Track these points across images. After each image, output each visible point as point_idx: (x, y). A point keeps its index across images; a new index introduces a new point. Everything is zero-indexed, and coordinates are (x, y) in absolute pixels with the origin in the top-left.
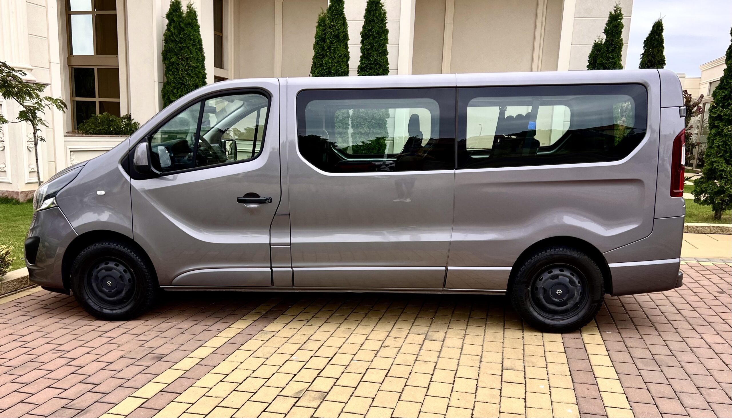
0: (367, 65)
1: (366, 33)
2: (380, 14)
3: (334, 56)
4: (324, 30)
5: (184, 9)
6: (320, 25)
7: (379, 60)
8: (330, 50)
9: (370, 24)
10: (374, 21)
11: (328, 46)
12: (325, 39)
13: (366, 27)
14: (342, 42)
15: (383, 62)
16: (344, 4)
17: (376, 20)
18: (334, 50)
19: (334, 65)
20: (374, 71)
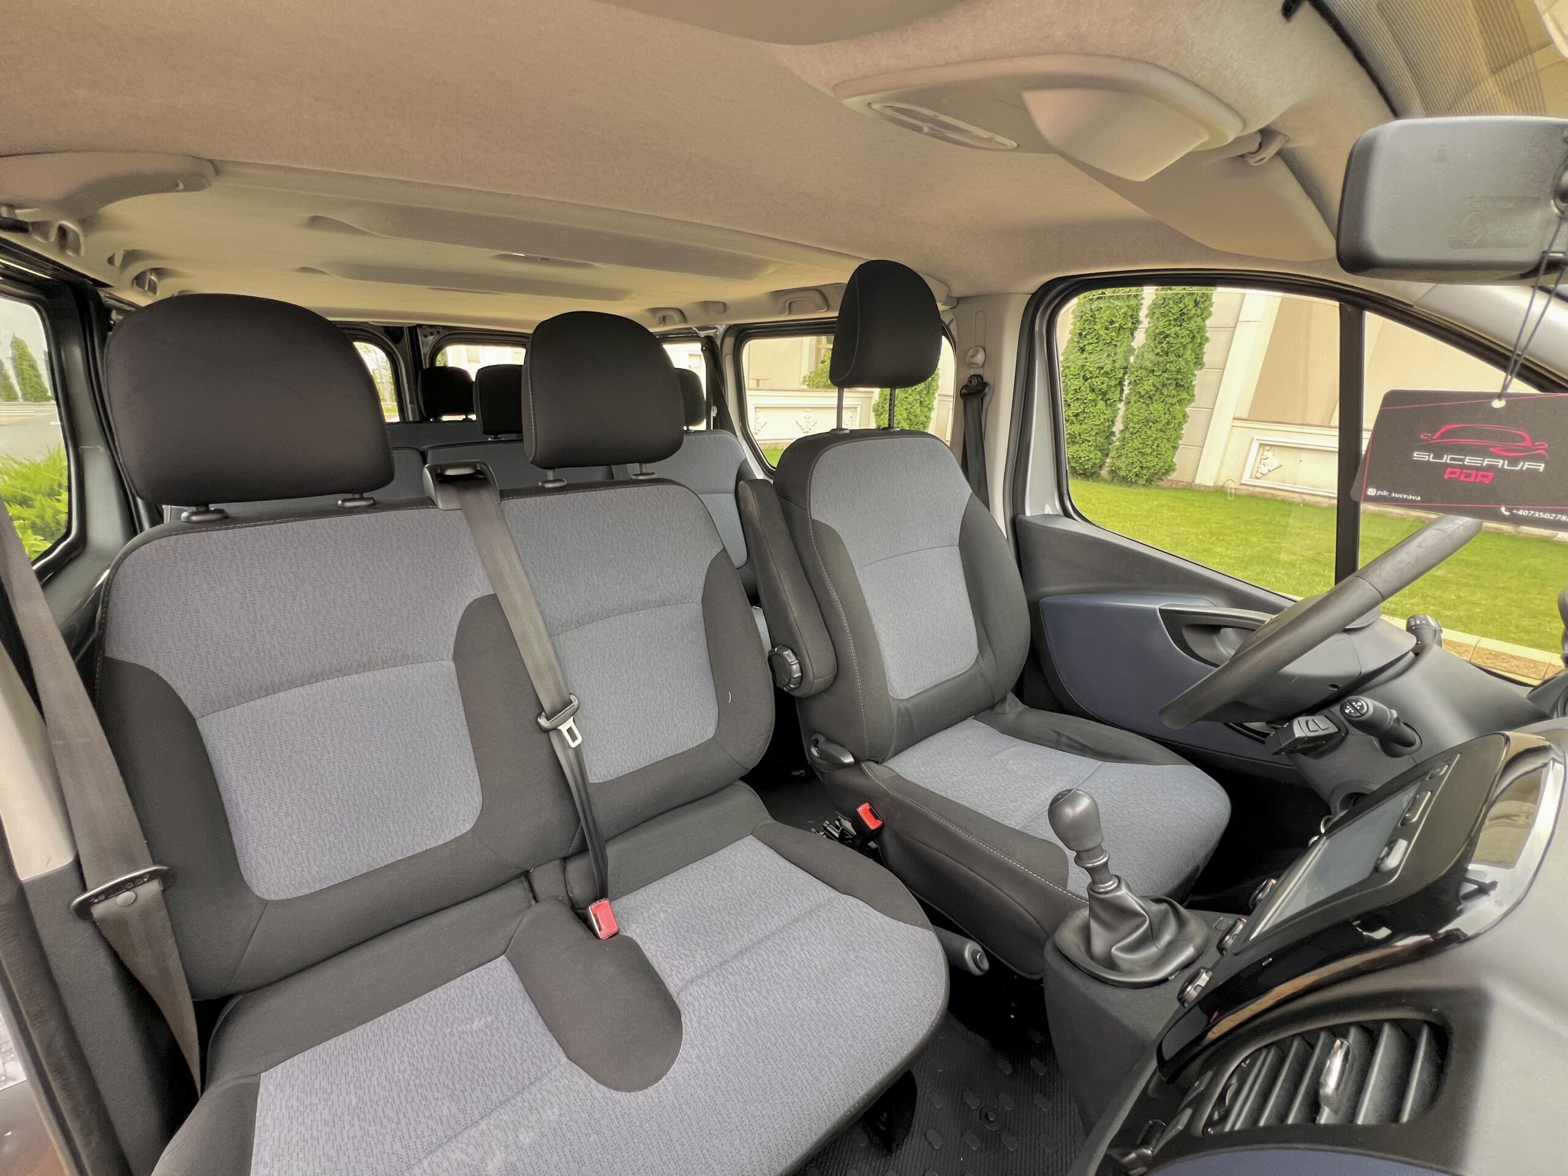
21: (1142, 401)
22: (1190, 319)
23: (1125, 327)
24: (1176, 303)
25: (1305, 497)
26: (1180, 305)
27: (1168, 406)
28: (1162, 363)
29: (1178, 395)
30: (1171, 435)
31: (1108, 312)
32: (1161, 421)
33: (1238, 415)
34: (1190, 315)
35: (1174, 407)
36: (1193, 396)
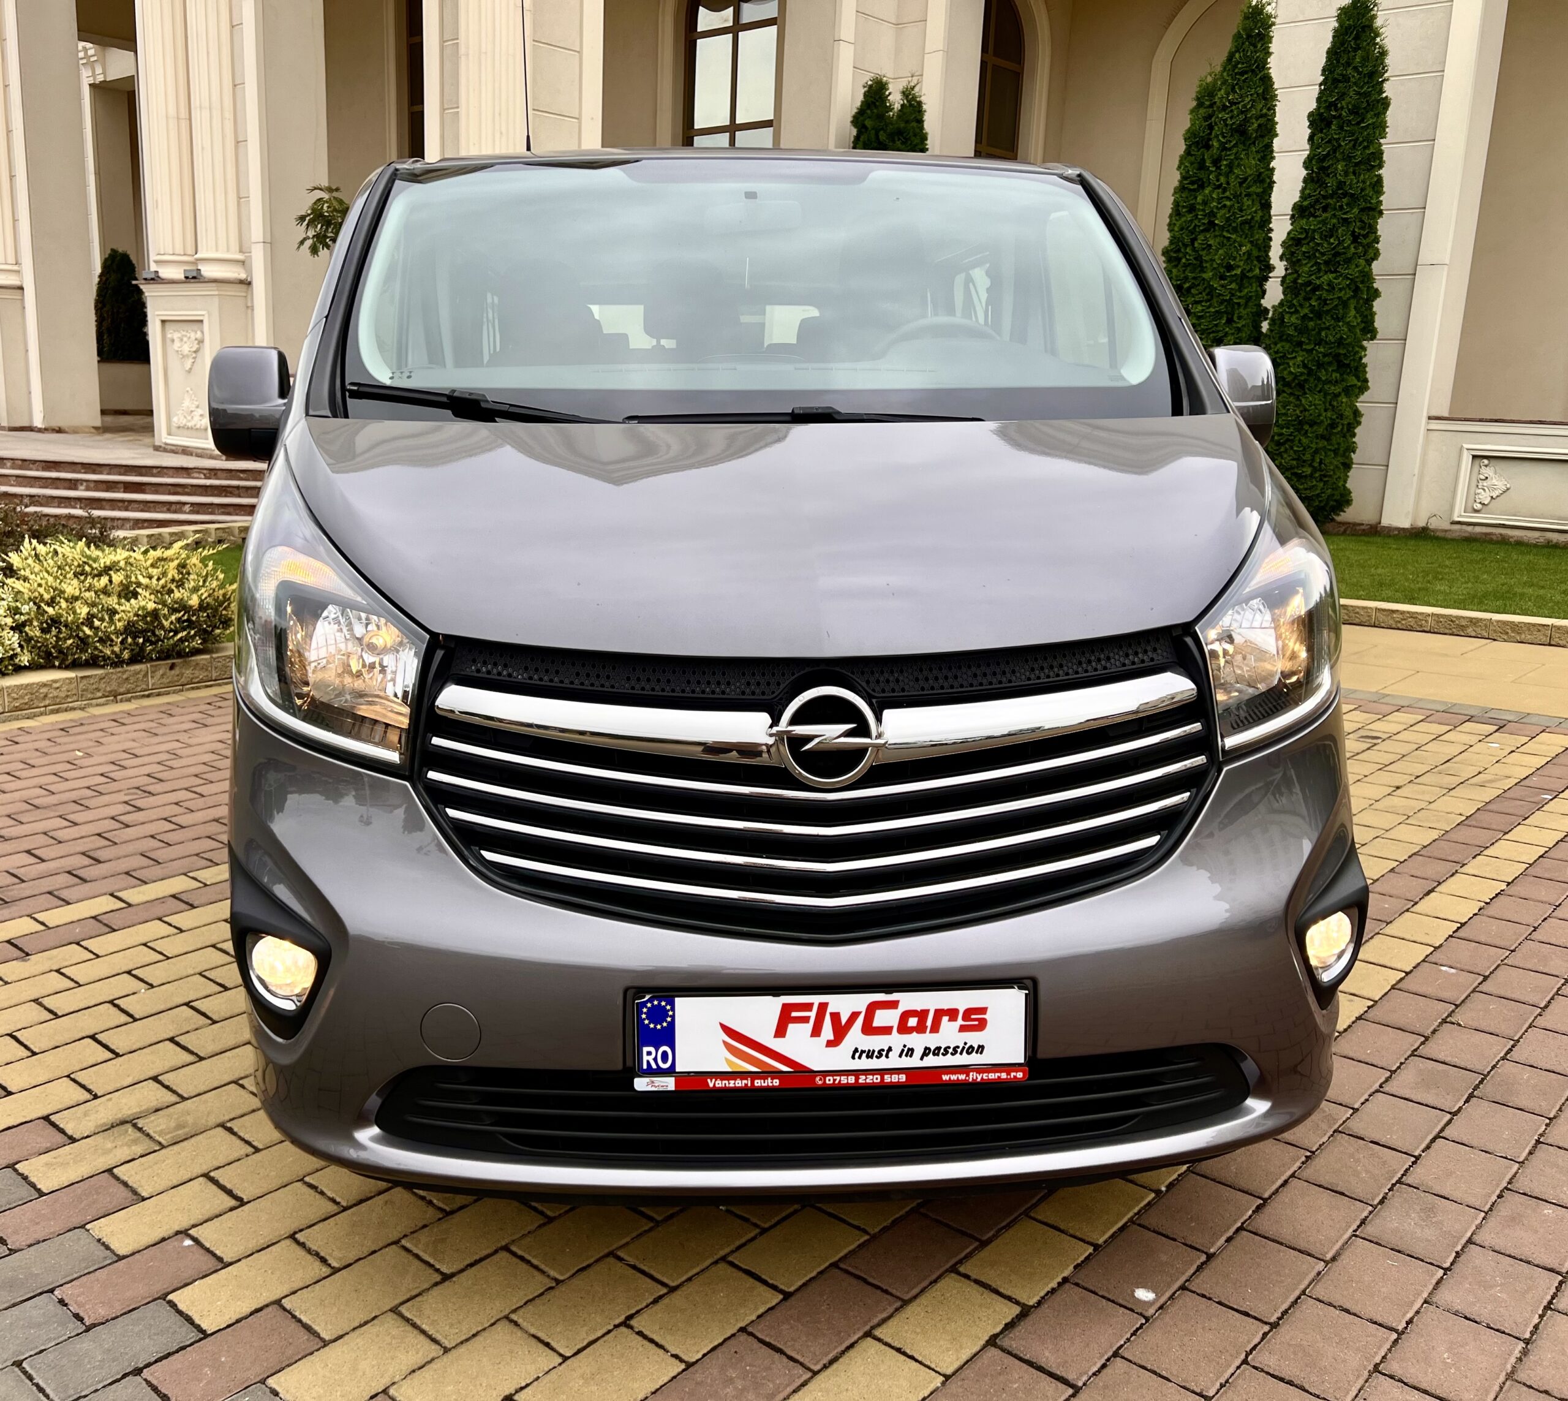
0: (1317, 201)
1: (1321, 115)
2: (1365, 59)
3: (1228, 183)
4: (1210, 117)
5: (895, 99)
6: (1200, 104)
7: (1350, 185)
8: (1218, 168)
9: (1336, 88)
10: (1346, 79)
11: (1215, 157)
12: (1210, 139)
13: (1324, 99)
14: (1254, 143)
15: (1362, 190)
16: (1271, 43)
17: (1353, 76)
18: (1230, 166)
19: (1225, 206)
20: (1334, 215)
21: (1289, 391)
22: (1348, 261)
23: (1250, 275)
24: (1325, 237)
25: (1549, 535)
26: (1332, 240)
27: (1329, 397)
28: (1314, 330)
29: (1343, 380)
30: (1339, 444)
31: (1221, 252)
32: (1322, 422)
33: (1434, 413)
34: (1349, 255)
35: (1340, 399)
36: (1366, 381)
